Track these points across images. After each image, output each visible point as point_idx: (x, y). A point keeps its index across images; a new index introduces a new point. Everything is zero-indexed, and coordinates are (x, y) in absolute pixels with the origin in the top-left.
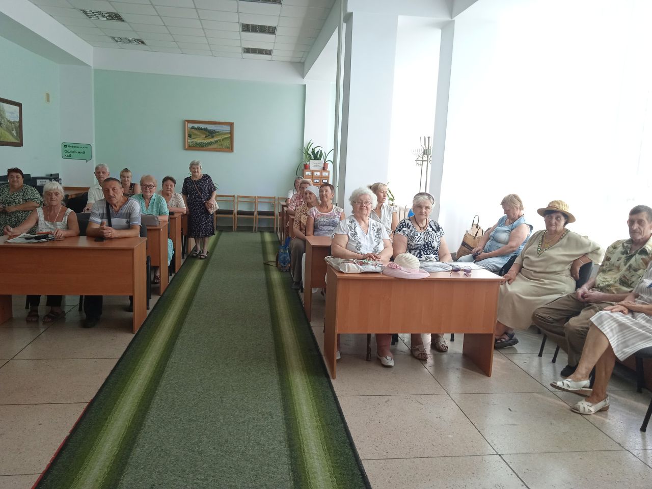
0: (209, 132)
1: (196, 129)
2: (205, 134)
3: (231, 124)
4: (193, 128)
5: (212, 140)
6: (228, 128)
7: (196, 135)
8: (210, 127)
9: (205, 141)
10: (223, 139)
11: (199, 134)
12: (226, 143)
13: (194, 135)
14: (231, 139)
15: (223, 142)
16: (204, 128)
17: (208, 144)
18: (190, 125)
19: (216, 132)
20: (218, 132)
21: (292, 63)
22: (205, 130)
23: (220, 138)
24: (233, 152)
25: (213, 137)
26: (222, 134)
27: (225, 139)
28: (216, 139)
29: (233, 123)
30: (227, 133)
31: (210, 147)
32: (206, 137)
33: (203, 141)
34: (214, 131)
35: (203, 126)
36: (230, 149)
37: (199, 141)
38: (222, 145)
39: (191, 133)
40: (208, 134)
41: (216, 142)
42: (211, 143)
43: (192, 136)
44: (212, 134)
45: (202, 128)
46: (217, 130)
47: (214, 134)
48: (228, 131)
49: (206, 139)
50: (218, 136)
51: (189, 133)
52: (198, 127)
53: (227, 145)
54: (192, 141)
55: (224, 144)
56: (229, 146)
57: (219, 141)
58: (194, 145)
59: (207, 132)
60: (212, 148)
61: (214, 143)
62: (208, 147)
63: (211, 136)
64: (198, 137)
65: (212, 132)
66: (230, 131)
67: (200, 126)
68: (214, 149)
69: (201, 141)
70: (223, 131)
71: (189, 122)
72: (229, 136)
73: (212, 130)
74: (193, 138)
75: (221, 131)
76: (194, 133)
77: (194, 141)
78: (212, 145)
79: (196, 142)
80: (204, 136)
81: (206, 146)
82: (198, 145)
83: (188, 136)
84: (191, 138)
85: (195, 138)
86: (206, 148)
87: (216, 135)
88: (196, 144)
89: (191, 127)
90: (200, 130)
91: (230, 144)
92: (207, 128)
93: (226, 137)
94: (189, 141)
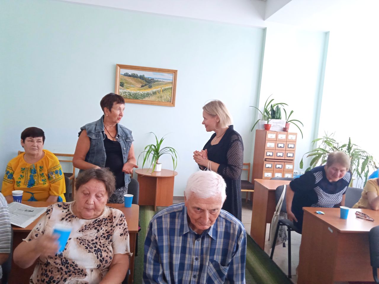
0: (146, 81)
1: (130, 76)
2: (141, 83)
3: (175, 72)
4: (126, 75)
5: (150, 91)
6: (169, 77)
7: (131, 84)
8: (148, 75)
9: (141, 92)
10: (163, 91)
11: (133, 82)
12: (167, 95)
13: (127, 83)
14: (173, 89)
15: (162, 94)
16: (140, 76)
17: (143, 96)
18: (124, 71)
19: (155, 81)
20: (157, 81)
22: (142, 78)
23: (159, 89)
24: (174, 106)
25: (150, 87)
26: (160, 84)
27: (165, 90)
28: (154, 90)
29: (176, 71)
30: (169, 83)
31: (147, 99)
32: (142, 86)
34: (153, 79)
35: (139, 73)
36: (171, 102)
37: (133, 91)
38: (161, 97)
39: (124, 82)
40: (144, 82)
41: (155, 93)
42: (148, 95)
43: (125, 85)
44: (149, 83)
45: (137, 76)
46: (156, 78)
47: (153, 83)
48: (169, 80)
49: (142, 90)
50: (157, 87)
51: (122, 81)
52: (133, 74)
53: (167, 97)
54: (125, 91)
55: (164, 96)
56: (170, 98)
57: (157, 93)
58: (127, 96)
59: (144, 80)
60: (149, 101)
61: (151, 94)
62: (144, 99)
63: (148, 86)
64: (132, 86)
65: (150, 80)
66: (172, 81)
67: (135, 73)
68: (151, 102)
69: (136, 92)
70: (163, 80)
71: (122, 67)
72: (171, 86)
73: (150, 79)
74: (126, 87)
75: (161, 80)
76: (127, 81)
77: (127, 91)
78: (149, 97)
79: (129, 92)
80: (140, 86)
81: (141, 99)
82: (131, 96)
83: (120, 85)
84: (123, 87)
85: (128, 87)
86: (141, 100)
87: (154, 85)
88: (130, 95)
89: (123, 74)
90: (135, 78)
91: (171, 96)
92: (144, 76)
93: (167, 87)
94: (121, 91)
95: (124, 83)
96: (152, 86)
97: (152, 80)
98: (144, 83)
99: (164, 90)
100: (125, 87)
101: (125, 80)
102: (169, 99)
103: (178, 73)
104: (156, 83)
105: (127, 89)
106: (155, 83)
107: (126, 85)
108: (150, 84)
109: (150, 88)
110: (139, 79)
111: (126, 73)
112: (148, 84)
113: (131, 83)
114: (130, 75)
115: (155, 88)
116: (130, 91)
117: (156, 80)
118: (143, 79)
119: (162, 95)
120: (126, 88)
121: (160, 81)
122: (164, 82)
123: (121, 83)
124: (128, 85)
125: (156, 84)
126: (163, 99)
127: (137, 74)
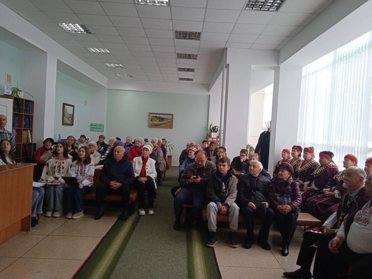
0: (161, 119)
1: (154, 117)
2: (159, 119)
5: (162, 122)
6: (170, 117)
7: (155, 120)
8: (161, 116)
9: (159, 123)
10: (168, 122)
12: (169, 124)
14: (172, 122)
15: (168, 124)
17: (160, 125)
18: (152, 115)
20: (166, 118)
21: (203, 84)
22: (159, 117)
23: (166, 122)
25: (163, 121)
26: (167, 120)
28: (164, 122)
30: (170, 119)
31: (161, 126)
32: (159, 121)
34: (164, 118)
35: (158, 116)
36: (171, 127)
37: (156, 123)
41: (164, 123)
42: (162, 124)
43: (153, 120)
58: (153, 125)
67: (156, 116)
68: (163, 127)
70: (168, 118)
71: (152, 113)
80: (158, 121)
83: (151, 121)
88: (155, 124)
90: (157, 118)
91: (171, 124)
94: (151, 123)
101: (152, 118)
103: (174, 115)
105: (154, 122)
125: (165, 120)
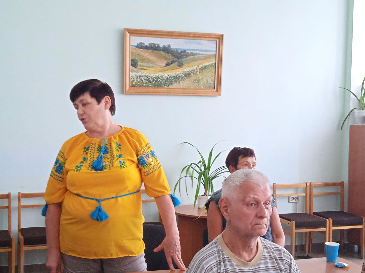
0: (173, 55)
1: (146, 48)
2: (166, 59)
3: (219, 39)
4: (141, 46)
5: (180, 72)
7: (149, 61)
9: (167, 74)
11: (152, 58)
12: (208, 77)
13: (143, 60)
14: (218, 67)
15: (200, 76)
16: (164, 47)
17: (170, 81)
19: (187, 55)
20: (192, 54)
22: (166, 50)
23: (194, 68)
27: (205, 68)
28: (186, 69)
29: (222, 36)
30: (210, 57)
31: (175, 85)
32: (167, 65)
33: (162, 74)
34: (185, 51)
36: (214, 89)
37: (152, 73)
38: (198, 81)
39: (137, 59)
40: (171, 57)
41: (188, 75)
42: (177, 78)
43: (139, 63)
44: (178, 58)
45: (159, 46)
46: (189, 50)
47: (184, 58)
48: (210, 51)
49: (168, 70)
50: (191, 64)
51: (133, 58)
52: (152, 44)
53: (208, 81)
54: (140, 74)
55: (203, 79)
56: (212, 82)
57: (192, 74)
58: (143, 83)
59: (170, 54)
60: (178, 89)
61: (182, 77)
62: (171, 87)
63: (177, 63)
64: (151, 65)
65: (179, 54)
66: (215, 53)
67: (154, 43)
68: (183, 90)
69: (157, 75)
70: (201, 53)
71: (134, 32)
72: (214, 62)
73: (179, 51)
74: (141, 67)
75: (198, 52)
76: (143, 56)
77: (143, 75)
78: (179, 82)
79: (146, 77)
80: (164, 65)
81: (167, 86)
82: (150, 82)
83: (132, 65)
84: (136, 67)
85: (145, 68)
86: (166, 88)
87: (186, 61)
88: (148, 80)
89: (136, 45)
90: (155, 51)
91: (213, 79)
92: (169, 46)
93: (207, 64)
94: (133, 74)
95: (137, 61)
96: (184, 63)
97: (182, 54)
98: (170, 59)
99: (203, 69)
100: (139, 67)
101: (138, 55)
102: (210, 84)
104: (190, 57)
105: (143, 71)
106: (187, 58)
107: (141, 64)
108: (180, 60)
109: (180, 66)
110: (163, 53)
111: (141, 43)
112: (177, 60)
113: (149, 59)
114: (146, 46)
115: (188, 66)
116: (148, 74)
117: (190, 52)
118: (168, 53)
119: (200, 78)
120: (142, 69)
121: (196, 54)
122: (202, 54)
123: (132, 60)
124: (144, 64)
125: (189, 59)
126: (201, 83)
127: (158, 45)
